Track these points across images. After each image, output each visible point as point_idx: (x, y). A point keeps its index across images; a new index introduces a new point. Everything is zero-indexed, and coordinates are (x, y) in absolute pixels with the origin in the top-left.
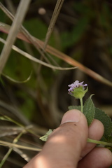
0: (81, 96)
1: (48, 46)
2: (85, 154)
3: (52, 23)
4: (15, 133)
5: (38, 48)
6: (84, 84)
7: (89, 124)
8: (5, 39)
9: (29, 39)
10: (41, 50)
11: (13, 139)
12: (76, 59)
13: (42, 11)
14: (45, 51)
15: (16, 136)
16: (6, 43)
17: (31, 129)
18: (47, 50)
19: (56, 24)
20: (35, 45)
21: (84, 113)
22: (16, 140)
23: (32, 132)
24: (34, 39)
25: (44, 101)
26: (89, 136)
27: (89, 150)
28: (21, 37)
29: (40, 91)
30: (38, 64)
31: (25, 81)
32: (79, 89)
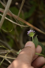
0: (32, 36)
1: (19, 18)
2: (34, 59)
3: (21, 9)
4: (6, 52)
5: (15, 19)
6: (33, 31)
7: (36, 47)
8: (2, 14)
9: (11, 15)
10: (16, 19)
11: (5, 55)
12: (30, 23)
13: (17, 4)
14: (18, 19)
15: (6, 53)
16: (3, 16)
17: (12, 51)
18: (19, 19)
19: (22, 9)
20: (14, 17)
21: (34, 43)
22: (6, 55)
23: (13, 52)
24: (13, 15)
25: (17, 40)
26: (36, 52)
27: (36, 58)
28: (8, 14)
29: (16, 36)
30: (15, 24)
31: (10, 31)
32: (32, 33)
